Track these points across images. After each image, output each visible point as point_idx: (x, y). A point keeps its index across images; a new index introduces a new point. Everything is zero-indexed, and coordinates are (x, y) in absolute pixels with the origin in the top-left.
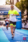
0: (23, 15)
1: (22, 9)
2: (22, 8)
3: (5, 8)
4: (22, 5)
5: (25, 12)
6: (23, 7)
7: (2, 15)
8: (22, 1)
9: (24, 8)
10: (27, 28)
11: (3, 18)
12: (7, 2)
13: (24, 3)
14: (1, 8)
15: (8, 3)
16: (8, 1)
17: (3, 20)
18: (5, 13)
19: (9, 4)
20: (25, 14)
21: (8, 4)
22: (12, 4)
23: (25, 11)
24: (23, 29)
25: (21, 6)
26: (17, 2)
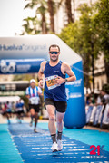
0: (90, 73)
1: (87, 49)
2: (85, 45)
3: (21, 48)
4: (87, 34)
5: (97, 61)
6: (90, 42)
7: (8, 73)
8: (86, 21)
9: (92, 47)
10: (107, 123)
11: (14, 87)
12: (31, 22)
13: (95, 26)
14: (4, 47)
15: (31, 27)
16: (33, 19)
17: (12, 93)
18: (19, 67)
19: (37, 32)
20: (100, 71)
21: (31, 30)
22: (47, 30)
23: (97, 58)
24: (89, 128)
25: (84, 39)
26: (67, 23)
